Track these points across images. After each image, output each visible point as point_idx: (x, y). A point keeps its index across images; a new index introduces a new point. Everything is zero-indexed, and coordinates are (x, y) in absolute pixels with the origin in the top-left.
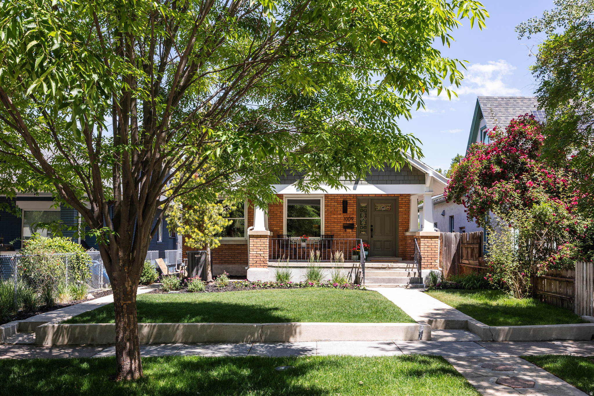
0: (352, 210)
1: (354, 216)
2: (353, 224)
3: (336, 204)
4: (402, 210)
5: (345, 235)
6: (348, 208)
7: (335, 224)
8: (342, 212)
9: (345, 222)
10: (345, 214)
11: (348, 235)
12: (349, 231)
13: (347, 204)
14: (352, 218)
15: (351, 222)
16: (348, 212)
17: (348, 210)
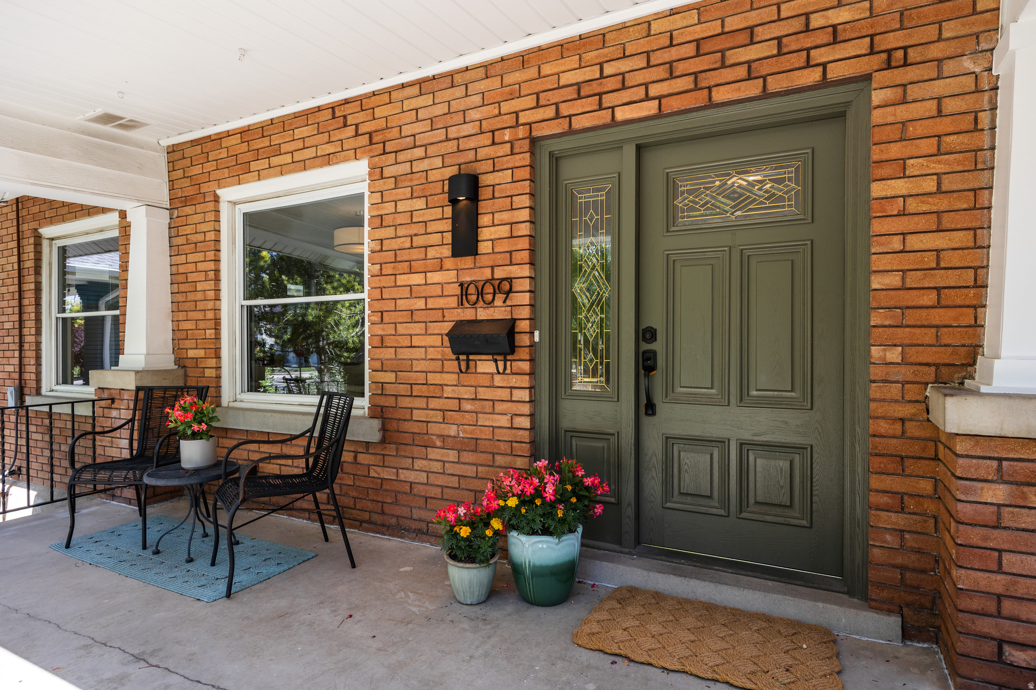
0: (504, 231)
1: (515, 271)
2: (510, 327)
3: (420, 204)
4: (900, 186)
5: (466, 393)
6: (484, 220)
7: (418, 328)
8: (447, 251)
9: (468, 314)
10: (468, 261)
11: (484, 393)
12: (485, 366)
13: (474, 197)
14: (505, 287)
15: (498, 312)
16: (484, 247)
17: (485, 234)
